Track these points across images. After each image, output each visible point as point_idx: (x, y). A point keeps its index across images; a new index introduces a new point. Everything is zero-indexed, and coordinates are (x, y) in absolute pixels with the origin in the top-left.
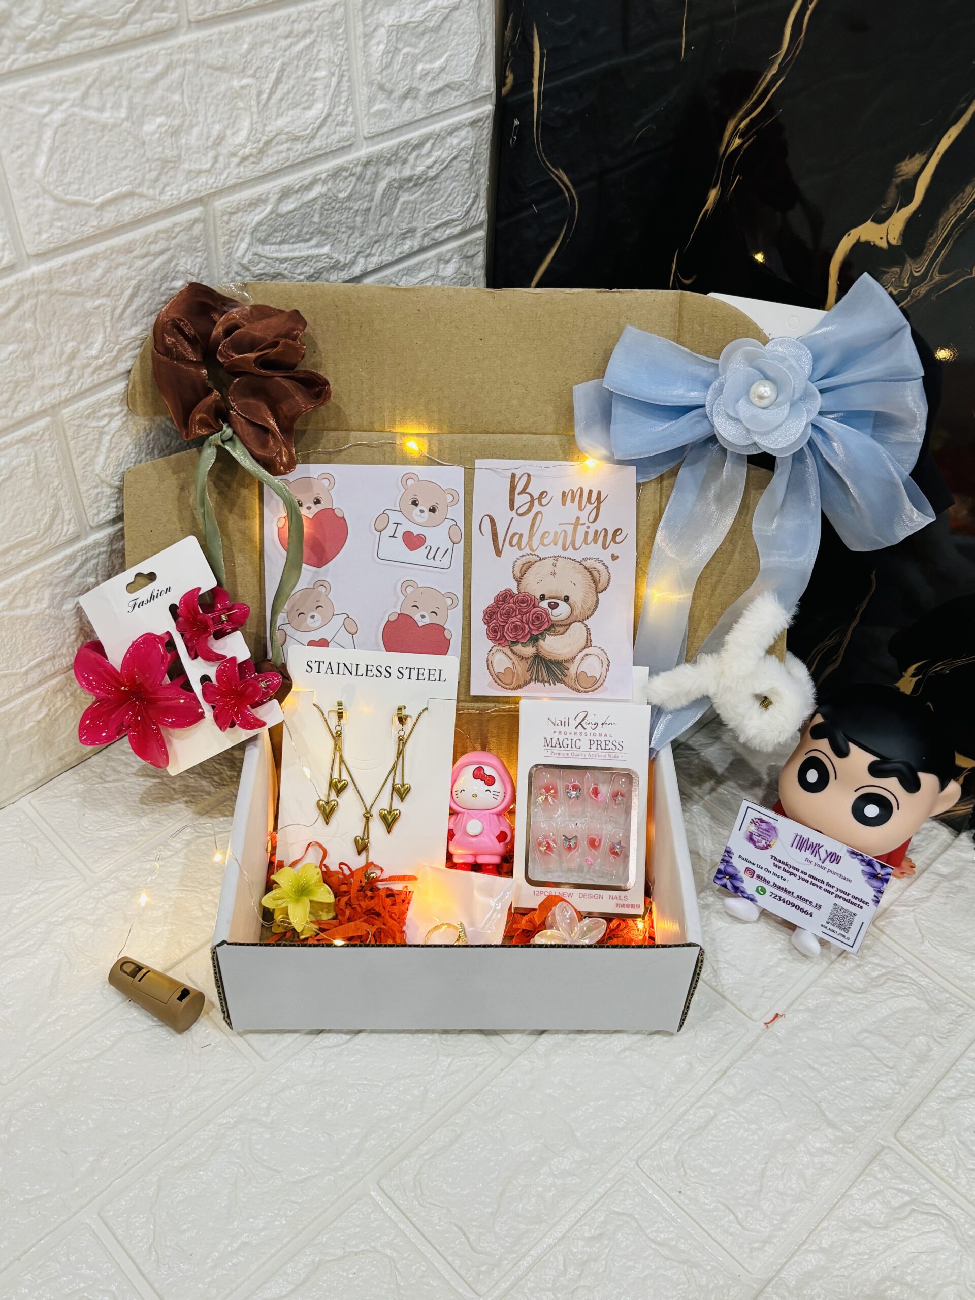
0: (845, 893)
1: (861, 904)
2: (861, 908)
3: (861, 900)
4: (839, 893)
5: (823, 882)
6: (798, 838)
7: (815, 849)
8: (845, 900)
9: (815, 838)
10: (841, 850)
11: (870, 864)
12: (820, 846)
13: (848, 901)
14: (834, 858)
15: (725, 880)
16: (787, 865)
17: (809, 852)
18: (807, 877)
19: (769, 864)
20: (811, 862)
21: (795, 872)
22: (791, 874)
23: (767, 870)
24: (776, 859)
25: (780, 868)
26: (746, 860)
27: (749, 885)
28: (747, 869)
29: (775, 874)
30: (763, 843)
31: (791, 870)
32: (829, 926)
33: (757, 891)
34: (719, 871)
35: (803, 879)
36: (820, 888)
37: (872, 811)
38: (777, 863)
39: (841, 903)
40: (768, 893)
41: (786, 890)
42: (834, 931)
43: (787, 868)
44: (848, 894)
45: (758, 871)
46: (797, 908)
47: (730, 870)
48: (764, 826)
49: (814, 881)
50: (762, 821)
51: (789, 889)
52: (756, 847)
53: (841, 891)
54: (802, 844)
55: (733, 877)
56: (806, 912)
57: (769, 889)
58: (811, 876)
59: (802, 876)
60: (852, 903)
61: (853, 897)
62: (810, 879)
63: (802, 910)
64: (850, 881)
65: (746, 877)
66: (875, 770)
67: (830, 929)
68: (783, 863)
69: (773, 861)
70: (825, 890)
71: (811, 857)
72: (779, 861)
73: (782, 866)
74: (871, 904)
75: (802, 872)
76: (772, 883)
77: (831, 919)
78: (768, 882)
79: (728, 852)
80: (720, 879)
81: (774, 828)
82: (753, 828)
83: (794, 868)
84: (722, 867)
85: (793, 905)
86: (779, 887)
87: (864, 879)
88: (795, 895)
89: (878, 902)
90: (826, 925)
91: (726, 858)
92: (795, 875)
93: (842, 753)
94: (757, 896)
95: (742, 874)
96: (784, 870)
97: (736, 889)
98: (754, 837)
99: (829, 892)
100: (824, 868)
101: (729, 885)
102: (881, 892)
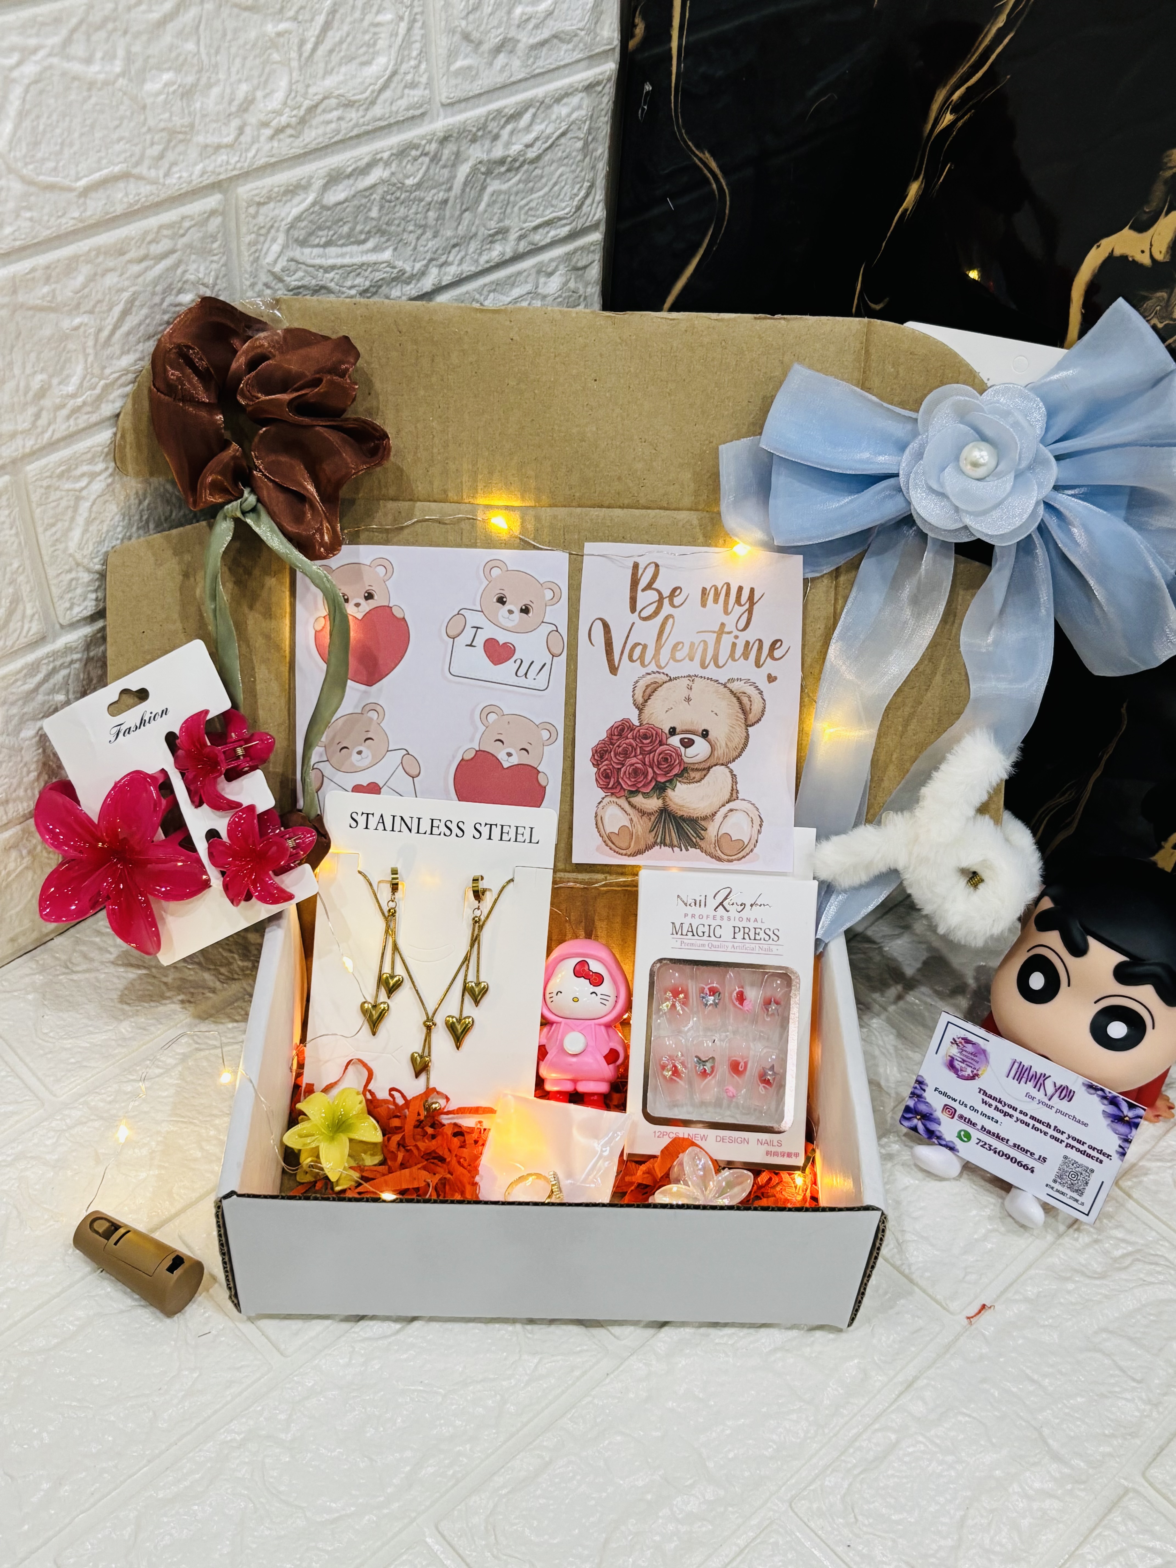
0: (1079, 1142)
1: (1101, 1157)
2: (1101, 1162)
3: (1100, 1152)
4: (1071, 1141)
5: (1049, 1126)
6: (1016, 1065)
7: (1039, 1080)
8: (1078, 1150)
9: (1039, 1065)
10: (1075, 1083)
11: (1113, 1102)
12: (1045, 1077)
13: (1084, 1153)
14: (1065, 1093)
15: (915, 1121)
16: (1000, 1102)
17: (1030, 1084)
18: (1027, 1119)
19: (976, 1100)
20: (1033, 1098)
21: (1011, 1111)
22: (1006, 1114)
23: (972, 1108)
24: (985, 1093)
25: (990, 1105)
26: (945, 1094)
27: (948, 1128)
28: (946, 1107)
29: (983, 1114)
30: (969, 1072)
31: (1006, 1109)
32: (1057, 1186)
33: (959, 1136)
34: (907, 1109)
35: (1022, 1122)
36: (1046, 1134)
37: (1117, 1030)
38: (986, 1099)
39: (1073, 1155)
40: (974, 1140)
41: (998, 1137)
42: (1063, 1193)
43: (1000, 1106)
44: (1084, 1143)
45: (961, 1110)
46: (1014, 1160)
47: (922, 1108)
48: (969, 1048)
49: (1037, 1125)
50: (967, 1041)
51: (1002, 1135)
52: (959, 1077)
53: (1074, 1139)
54: (1022, 1073)
55: (927, 1117)
56: (1025, 1167)
57: (975, 1134)
58: (1032, 1118)
59: (1021, 1117)
60: (1089, 1156)
61: (1090, 1147)
62: (1032, 1122)
63: (1020, 1164)
64: (1086, 1125)
65: (944, 1118)
66: (1122, 975)
67: (1058, 1191)
68: (995, 1099)
69: (981, 1096)
70: (1052, 1137)
71: (1034, 1092)
72: (990, 1097)
73: (994, 1103)
74: (1115, 1157)
75: (1021, 1112)
76: (979, 1127)
77: (1059, 1178)
78: (974, 1125)
79: (920, 1083)
80: (909, 1119)
81: (984, 1052)
82: (954, 1051)
83: (1010, 1106)
84: (911, 1103)
85: (1008, 1157)
86: (989, 1132)
87: (1104, 1122)
88: (1011, 1143)
89: (1123, 1154)
90: (1053, 1185)
91: (918, 1092)
92: (1011, 1116)
93: (1078, 950)
94: (959, 1144)
95: (939, 1114)
96: (996, 1108)
97: (931, 1134)
98: (957, 1064)
99: (1057, 1140)
100: (1051, 1107)
101: (921, 1127)
102: (1128, 1141)
